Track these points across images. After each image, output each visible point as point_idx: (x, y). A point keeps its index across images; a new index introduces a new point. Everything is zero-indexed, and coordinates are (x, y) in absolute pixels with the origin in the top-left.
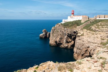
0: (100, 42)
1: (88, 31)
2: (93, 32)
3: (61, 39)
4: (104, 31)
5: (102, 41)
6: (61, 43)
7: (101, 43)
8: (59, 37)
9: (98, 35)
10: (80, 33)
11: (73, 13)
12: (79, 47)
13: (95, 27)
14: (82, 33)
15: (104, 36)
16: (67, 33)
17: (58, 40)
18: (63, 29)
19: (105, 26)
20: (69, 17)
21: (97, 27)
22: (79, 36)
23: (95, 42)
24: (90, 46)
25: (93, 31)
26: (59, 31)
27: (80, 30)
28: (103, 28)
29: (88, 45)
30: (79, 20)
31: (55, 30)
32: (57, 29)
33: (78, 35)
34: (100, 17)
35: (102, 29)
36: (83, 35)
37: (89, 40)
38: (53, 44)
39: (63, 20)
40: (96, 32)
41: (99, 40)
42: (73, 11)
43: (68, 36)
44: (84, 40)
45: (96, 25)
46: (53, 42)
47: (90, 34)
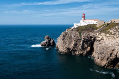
1: (107, 35)
2: (113, 36)
3: (76, 45)
6: (75, 50)
8: (74, 43)
10: (99, 38)
11: (84, 17)
12: (102, 52)
13: (113, 31)
14: (101, 37)
16: (83, 38)
17: (72, 46)
18: (77, 34)
20: (81, 21)
21: (115, 30)
22: (99, 41)
24: (115, 49)
25: (113, 35)
26: (73, 36)
27: (97, 34)
29: (113, 48)
30: (94, 24)
31: (66, 35)
32: (68, 34)
34: (115, 21)
36: (102, 39)
37: (112, 43)
38: (65, 52)
39: (75, 24)
40: (117, 35)
42: (84, 15)
43: (83, 41)
44: (106, 43)
45: (114, 29)
46: (65, 50)
47: (110, 37)
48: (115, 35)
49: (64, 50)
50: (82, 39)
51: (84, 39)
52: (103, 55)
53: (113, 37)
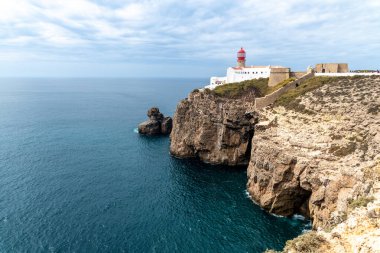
0: (330, 144)
1: (291, 113)
2: (304, 116)
3: (207, 136)
4: (340, 111)
5: (335, 142)
6: (207, 150)
7: (332, 150)
8: (202, 130)
9: (321, 125)
10: (267, 120)
11: (242, 59)
12: (265, 163)
13: (311, 99)
14: (271, 118)
15: (339, 127)
16: (226, 118)
17: (197, 139)
18: (212, 107)
19: (342, 97)
20: (230, 71)
21: (315, 99)
22: (263, 128)
23: (314, 144)
24: (298, 158)
25: (307, 111)
26: (201, 112)
27: (264, 108)
28: (334, 101)
29: (291, 156)
30: (261, 80)
31: (188, 108)
32: (193, 107)
33: (261, 123)
34: (324, 71)
35: (333, 105)
36: (274, 124)
37: (295, 139)
38: (183, 153)
39: (213, 80)
40: (316, 114)
41: (326, 137)
42: (243, 52)
43: (228, 127)
44: (279, 138)
45: (314, 94)
46: (183, 148)
47: (296, 120)
48: (310, 113)
49: (179, 150)
50: (225, 122)
51: (228, 121)
52: (266, 172)
53: (305, 119)
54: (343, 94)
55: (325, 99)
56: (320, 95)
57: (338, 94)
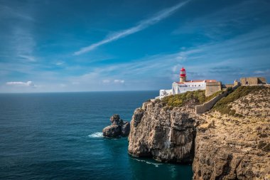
0: (258, 141)
1: (224, 117)
2: (235, 119)
4: (263, 114)
5: (261, 139)
6: (159, 149)
7: (260, 147)
8: (154, 133)
9: (250, 125)
10: (206, 122)
11: (183, 76)
12: (206, 159)
13: (240, 105)
14: (210, 121)
15: (264, 128)
16: (173, 122)
17: (150, 140)
18: (161, 113)
19: (264, 103)
20: (175, 85)
21: (243, 105)
22: (204, 130)
23: (245, 142)
24: (234, 154)
25: (237, 115)
26: (153, 118)
28: (258, 107)
29: (228, 152)
30: (199, 91)
31: (142, 115)
32: (146, 114)
33: (201, 126)
35: (257, 110)
36: (212, 126)
37: (230, 138)
38: (139, 152)
39: (162, 91)
40: (244, 118)
41: (255, 136)
42: (184, 70)
43: (175, 130)
44: (217, 138)
45: (242, 102)
46: (139, 147)
47: (229, 123)
48: (241, 116)
49: (136, 149)
50: (173, 125)
52: (208, 167)
53: (237, 122)
54: (264, 101)
55: (251, 105)
56: (246, 102)
57: (260, 101)
